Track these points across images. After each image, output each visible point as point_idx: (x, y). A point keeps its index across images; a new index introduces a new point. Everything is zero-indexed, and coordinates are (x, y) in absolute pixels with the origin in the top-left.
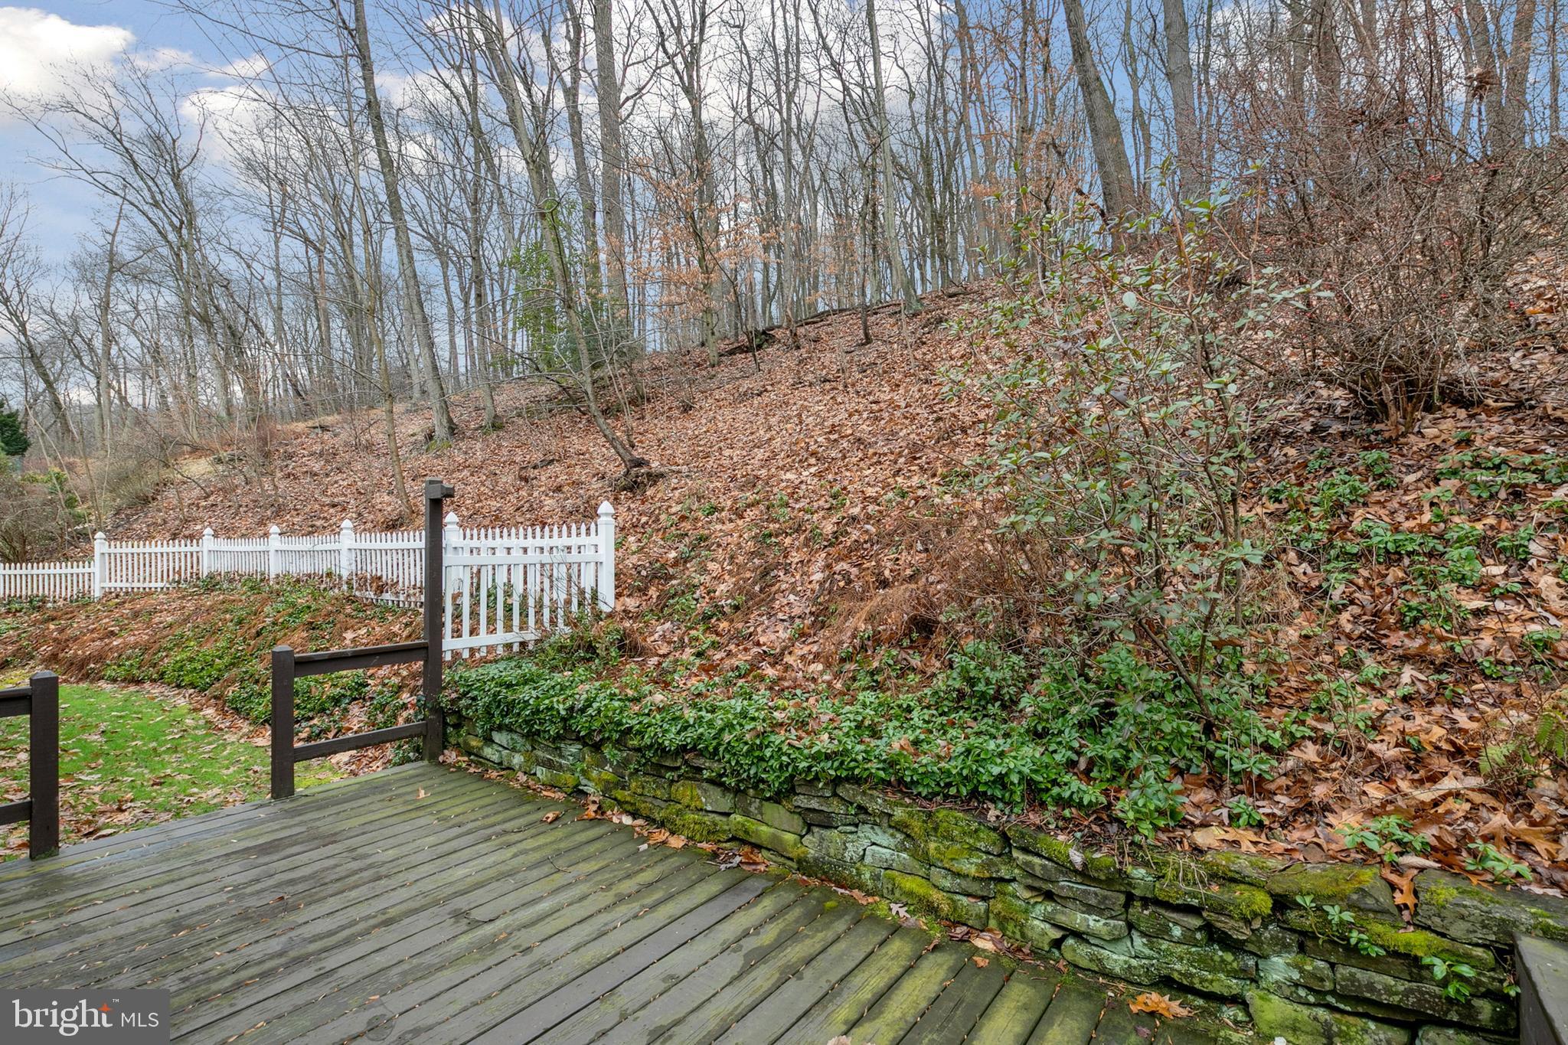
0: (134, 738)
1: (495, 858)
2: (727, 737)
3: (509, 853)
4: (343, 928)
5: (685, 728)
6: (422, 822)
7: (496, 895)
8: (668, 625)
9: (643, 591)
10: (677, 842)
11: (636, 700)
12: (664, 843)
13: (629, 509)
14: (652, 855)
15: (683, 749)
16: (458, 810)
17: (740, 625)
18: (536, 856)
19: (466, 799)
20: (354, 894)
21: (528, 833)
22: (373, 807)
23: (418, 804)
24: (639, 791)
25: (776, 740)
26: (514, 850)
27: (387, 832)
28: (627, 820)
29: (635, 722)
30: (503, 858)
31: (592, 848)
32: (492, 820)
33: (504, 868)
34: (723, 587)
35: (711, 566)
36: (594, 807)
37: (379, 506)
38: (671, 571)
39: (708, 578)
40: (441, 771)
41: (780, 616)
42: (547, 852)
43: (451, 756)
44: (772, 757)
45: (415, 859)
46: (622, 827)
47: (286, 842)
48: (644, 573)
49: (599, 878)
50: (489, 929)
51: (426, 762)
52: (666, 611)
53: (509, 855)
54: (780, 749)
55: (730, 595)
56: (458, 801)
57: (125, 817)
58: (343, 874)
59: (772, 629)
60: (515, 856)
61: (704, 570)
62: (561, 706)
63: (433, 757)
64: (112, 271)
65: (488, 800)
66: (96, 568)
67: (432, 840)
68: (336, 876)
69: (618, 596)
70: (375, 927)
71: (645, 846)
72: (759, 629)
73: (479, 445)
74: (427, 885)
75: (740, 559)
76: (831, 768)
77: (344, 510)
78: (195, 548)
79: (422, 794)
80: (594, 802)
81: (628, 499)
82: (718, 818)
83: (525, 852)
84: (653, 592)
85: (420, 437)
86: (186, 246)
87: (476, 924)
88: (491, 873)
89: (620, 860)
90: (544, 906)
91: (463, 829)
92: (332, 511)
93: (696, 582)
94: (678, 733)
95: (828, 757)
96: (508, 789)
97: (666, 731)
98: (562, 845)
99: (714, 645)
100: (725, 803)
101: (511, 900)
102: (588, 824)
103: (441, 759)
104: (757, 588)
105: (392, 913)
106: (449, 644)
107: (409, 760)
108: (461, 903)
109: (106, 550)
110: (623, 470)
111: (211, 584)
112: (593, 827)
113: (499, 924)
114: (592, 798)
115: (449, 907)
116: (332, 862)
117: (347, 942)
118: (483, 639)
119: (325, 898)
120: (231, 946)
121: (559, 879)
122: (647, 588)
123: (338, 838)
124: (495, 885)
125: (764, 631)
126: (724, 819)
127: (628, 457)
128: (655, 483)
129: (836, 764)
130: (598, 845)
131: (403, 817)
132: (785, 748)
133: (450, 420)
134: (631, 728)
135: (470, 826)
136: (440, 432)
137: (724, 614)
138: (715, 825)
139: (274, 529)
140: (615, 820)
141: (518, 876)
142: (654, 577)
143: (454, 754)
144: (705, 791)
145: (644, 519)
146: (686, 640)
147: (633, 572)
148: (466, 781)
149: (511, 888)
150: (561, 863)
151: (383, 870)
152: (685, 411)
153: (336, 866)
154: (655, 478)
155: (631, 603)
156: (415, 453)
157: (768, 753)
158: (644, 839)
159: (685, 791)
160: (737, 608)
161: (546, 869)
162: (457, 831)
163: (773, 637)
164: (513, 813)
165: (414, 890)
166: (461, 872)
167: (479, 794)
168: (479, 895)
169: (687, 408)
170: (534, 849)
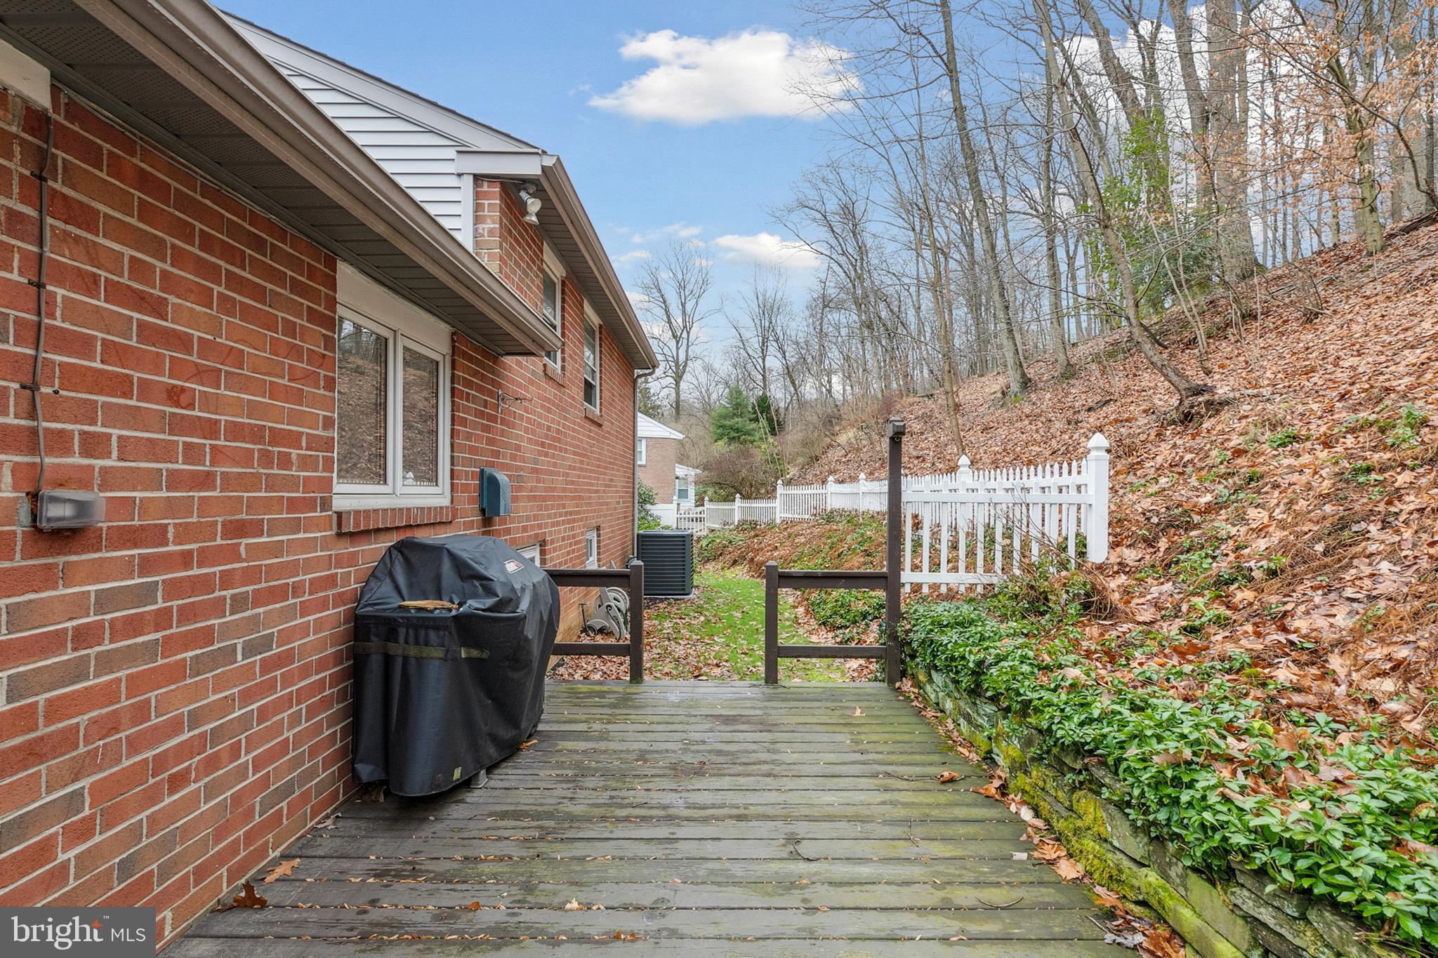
0: (754, 619)
1: (867, 797)
2: (1133, 751)
3: (880, 797)
4: (714, 806)
5: (1090, 721)
6: (839, 737)
7: (834, 835)
8: (1168, 587)
9: (1150, 543)
10: (1068, 870)
11: (1046, 669)
12: (1051, 863)
13: (1175, 446)
14: (1022, 871)
15: (1078, 749)
16: (874, 737)
17: (1274, 599)
18: (901, 813)
19: (890, 729)
20: (742, 780)
21: (913, 785)
22: (817, 712)
23: (849, 721)
24: (1041, 784)
25: (1205, 780)
26: (887, 796)
27: (808, 737)
28: (1026, 814)
29: (1036, 695)
30: (872, 801)
31: (962, 830)
32: (893, 758)
33: (864, 811)
34: (1262, 544)
35: (1252, 513)
36: (997, 783)
37: (948, 457)
38: (1196, 518)
39: (1244, 529)
40: (892, 696)
41: (1349, 592)
42: (915, 813)
43: (907, 685)
44: (1190, 804)
45: (806, 769)
46: (1017, 820)
47: (744, 719)
48: (1155, 520)
49: (941, 868)
50: (802, 867)
51: (886, 684)
52: (1173, 570)
53: (879, 800)
54: (1204, 798)
55: (1268, 553)
56: (880, 729)
57: (717, 671)
58: (751, 761)
59: (1323, 611)
60: (883, 803)
61: (1241, 518)
62: (972, 658)
63: (891, 682)
64: (825, 306)
65: (906, 737)
66: (777, 504)
67: (831, 757)
68: (746, 760)
69: (1114, 545)
70: (731, 817)
71: (1024, 856)
72: (1302, 608)
73: (1048, 396)
74: (794, 798)
75: (1302, 505)
76: (1291, 867)
77: (924, 460)
78: (824, 491)
79: (858, 712)
80: (1000, 778)
81: (1174, 434)
82: (1126, 863)
83: (893, 803)
84: (1163, 544)
85: (999, 395)
86: (859, 278)
87: (796, 856)
88: (850, 811)
89: (982, 858)
90: (864, 871)
91: (864, 757)
92: (916, 462)
93: (1223, 534)
94: (1082, 724)
95: (1291, 845)
96: (934, 732)
97: (1069, 718)
98: (935, 813)
99: (1220, 622)
100: (1138, 846)
101: (841, 848)
102: (980, 799)
103: (897, 685)
104: (1320, 548)
105: (752, 810)
106: (907, 576)
107: (876, 679)
108: (802, 828)
109: (782, 492)
110: (1175, 401)
111: (830, 517)
112: (983, 806)
113: (813, 867)
114: (999, 772)
115: (790, 828)
116: (754, 747)
117: (705, 820)
118: (944, 577)
119: (724, 775)
120: (650, 786)
121: (903, 849)
122: (1156, 539)
123: (775, 728)
124: (843, 824)
125: (1307, 613)
126: (1134, 867)
127: (1183, 385)
128: (1218, 412)
129: (1302, 864)
130: (971, 829)
131: (830, 728)
132: (1213, 798)
133: (1023, 375)
134: (1030, 701)
135: (871, 756)
136: (1015, 387)
137: (1251, 579)
138: (1120, 871)
139: (862, 476)
140: (1013, 808)
141: (868, 827)
142: (1170, 525)
143: (910, 683)
144: (1112, 818)
145: (1188, 457)
146: (1185, 608)
147: (1142, 519)
148: (904, 712)
149: (853, 835)
150: (919, 831)
151: (777, 769)
152: (1309, 321)
153: (754, 752)
154: (1216, 407)
155: (1130, 555)
156: (992, 409)
157: (1185, 798)
158: (1029, 847)
159: (1088, 806)
160: (1272, 573)
161: (898, 831)
162: (858, 757)
163: (1322, 623)
164: (918, 758)
165: (780, 798)
166: (828, 798)
167: (904, 728)
168: (824, 829)
169: (1310, 318)
170: (905, 805)
